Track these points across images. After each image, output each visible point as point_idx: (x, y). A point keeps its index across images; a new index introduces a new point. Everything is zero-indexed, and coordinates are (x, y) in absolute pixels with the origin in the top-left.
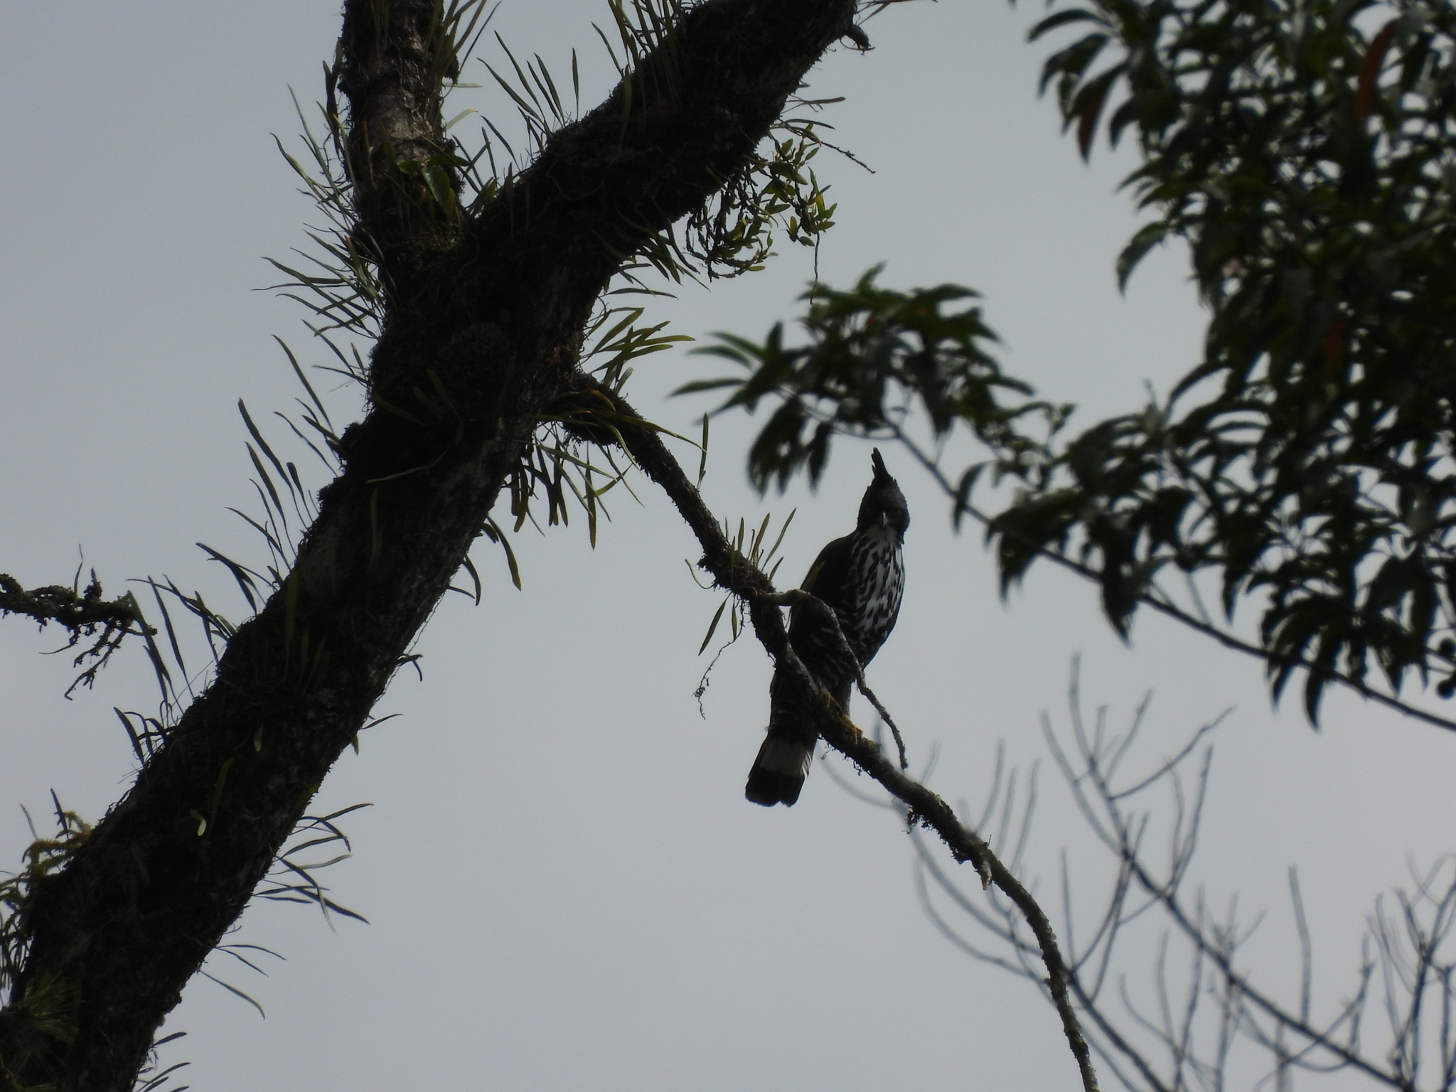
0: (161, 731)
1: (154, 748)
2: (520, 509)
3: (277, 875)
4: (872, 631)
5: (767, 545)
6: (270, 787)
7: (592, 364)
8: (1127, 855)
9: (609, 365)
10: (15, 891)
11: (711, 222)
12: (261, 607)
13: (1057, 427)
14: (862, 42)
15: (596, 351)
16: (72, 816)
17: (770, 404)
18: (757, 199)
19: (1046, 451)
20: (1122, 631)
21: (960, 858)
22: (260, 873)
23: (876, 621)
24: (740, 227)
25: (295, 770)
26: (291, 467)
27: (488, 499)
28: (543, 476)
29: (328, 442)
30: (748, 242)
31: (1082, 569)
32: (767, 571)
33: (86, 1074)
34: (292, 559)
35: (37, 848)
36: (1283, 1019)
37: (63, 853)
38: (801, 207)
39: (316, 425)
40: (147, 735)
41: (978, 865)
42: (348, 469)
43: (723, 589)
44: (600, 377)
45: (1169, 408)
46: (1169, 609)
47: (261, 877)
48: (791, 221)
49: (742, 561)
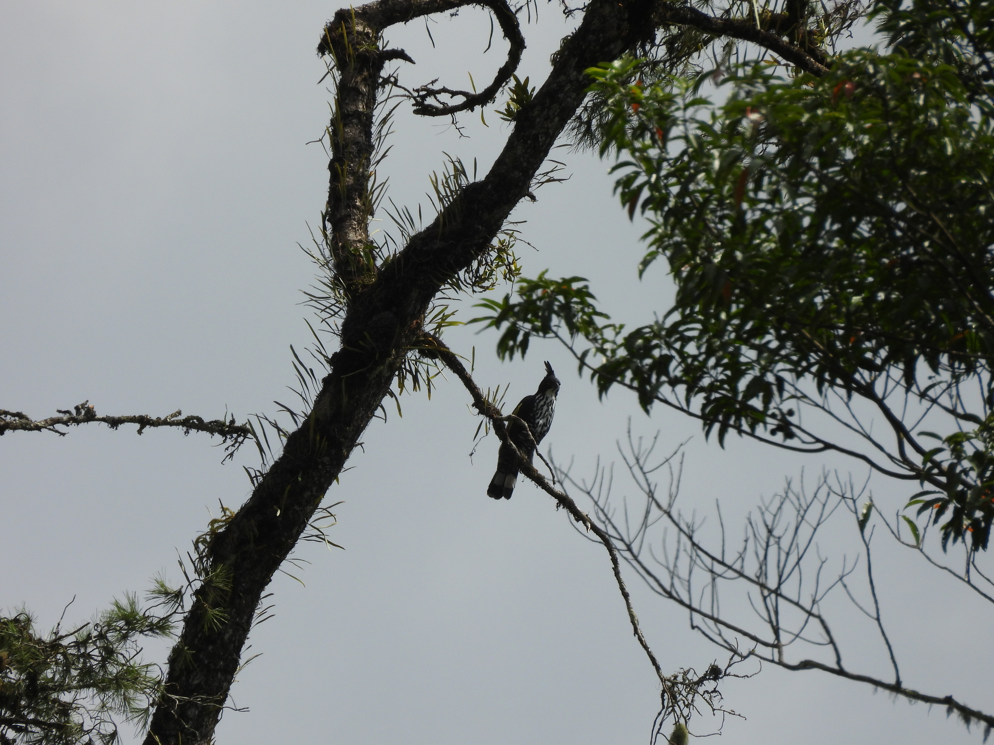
0: (262, 475)
1: (259, 482)
2: (401, 385)
3: (308, 530)
4: (541, 432)
5: (498, 397)
6: (305, 496)
7: (429, 328)
8: (651, 494)
9: (435, 329)
10: (205, 539)
11: (474, 271)
12: (300, 425)
13: (618, 333)
14: (533, 198)
15: (430, 323)
16: (227, 509)
17: (505, 325)
18: (492, 262)
19: (614, 342)
20: (647, 411)
21: (577, 520)
22: (302, 530)
23: (542, 428)
24: (485, 273)
25: (315, 489)
26: (311, 370)
27: (389, 380)
28: (411, 372)
29: (325, 359)
30: (488, 279)
31: (630, 387)
32: (499, 408)
34: (312, 406)
35: (214, 522)
36: (713, 558)
37: (224, 523)
38: (509, 265)
39: (321, 353)
40: (256, 476)
41: (585, 523)
42: (334, 370)
43: (482, 415)
44: (432, 333)
45: (664, 322)
46: (666, 402)
47: (302, 532)
48: (505, 271)
49: (489, 404)
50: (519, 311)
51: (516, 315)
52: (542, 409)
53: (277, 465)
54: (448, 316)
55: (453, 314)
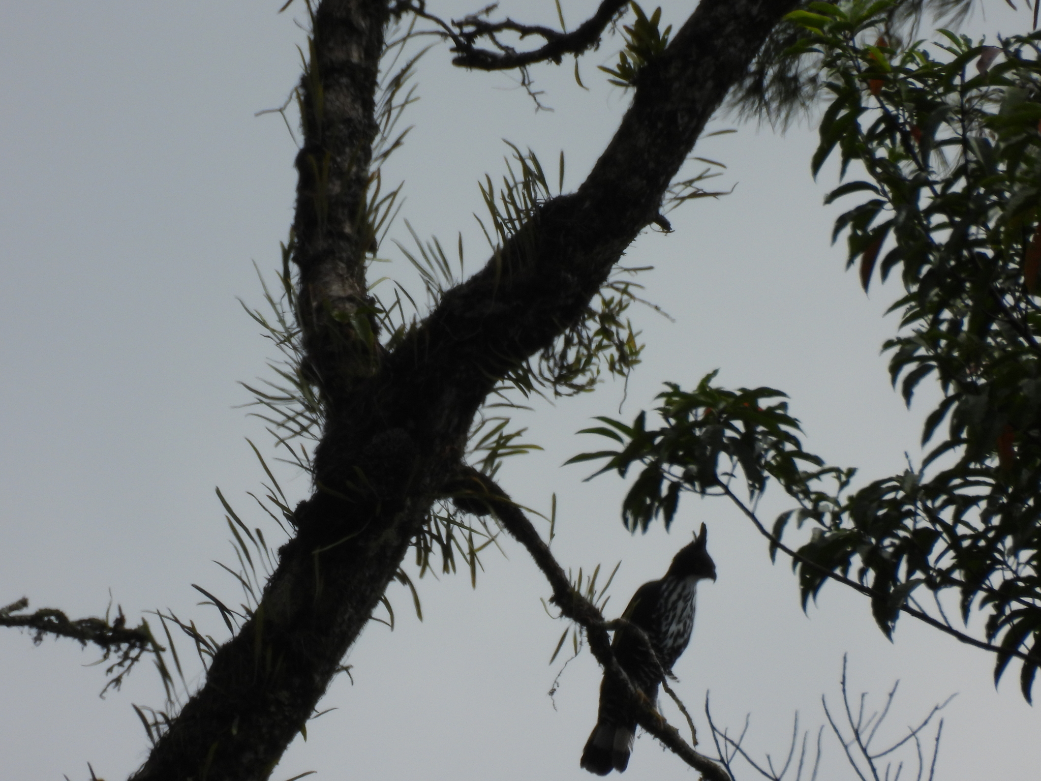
0: (167, 720)
1: (162, 733)
2: (423, 561)
4: (672, 648)
5: (598, 587)
6: (244, 761)
7: (473, 458)
9: (485, 461)
11: (557, 357)
12: (237, 631)
13: (843, 485)
14: (666, 226)
15: (476, 449)
17: (637, 468)
18: (590, 340)
19: (836, 502)
20: (888, 631)
23: (674, 642)
24: (578, 360)
25: (261, 748)
26: (259, 532)
27: (399, 554)
28: (438, 538)
29: (284, 514)
30: (583, 371)
31: (861, 588)
32: (599, 606)
34: (259, 596)
38: (620, 346)
39: (277, 502)
40: (156, 723)
42: (300, 534)
43: (568, 618)
44: (479, 468)
45: (921, 472)
46: (923, 616)
48: (612, 356)
49: (581, 599)
50: (661, 443)
51: (655, 450)
52: (675, 607)
53: (195, 703)
54: (509, 438)
55: (518, 434)
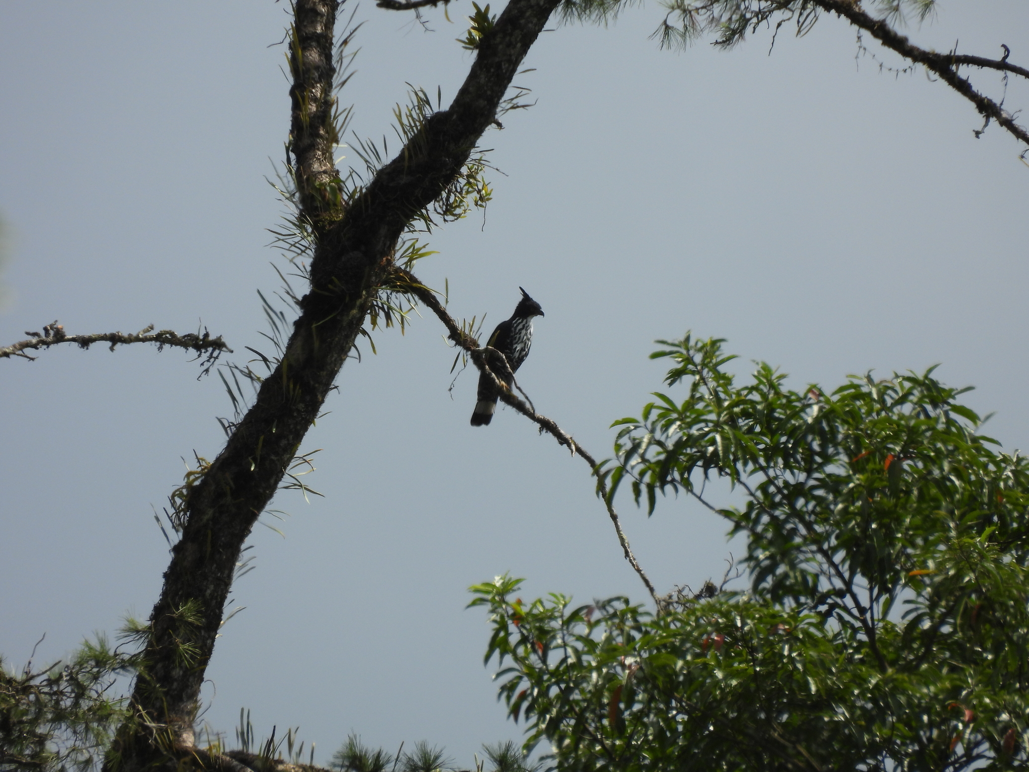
0: (234, 425)
1: (233, 431)
2: (374, 322)
3: (286, 480)
4: (518, 357)
5: (475, 328)
6: (281, 445)
7: (399, 262)
9: (406, 263)
10: (181, 493)
11: (444, 199)
12: (273, 371)
14: (500, 125)
15: (401, 257)
16: (203, 460)
18: (462, 189)
21: (561, 444)
22: (279, 479)
23: (520, 353)
24: (455, 201)
25: (291, 437)
26: (281, 313)
27: (361, 320)
28: (383, 309)
29: (295, 302)
30: (459, 206)
32: (476, 338)
33: (215, 566)
34: (284, 350)
35: (189, 475)
37: (200, 475)
38: (479, 191)
39: (288, 293)
40: (229, 426)
41: (569, 446)
42: (305, 313)
43: (459, 347)
44: (403, 267)
47: (280, 480)
48: (476, 197)
49: (466, 336)
52: (520, 333)
53: (252, 413)
54: (420, 249)
55: (424, 247)
